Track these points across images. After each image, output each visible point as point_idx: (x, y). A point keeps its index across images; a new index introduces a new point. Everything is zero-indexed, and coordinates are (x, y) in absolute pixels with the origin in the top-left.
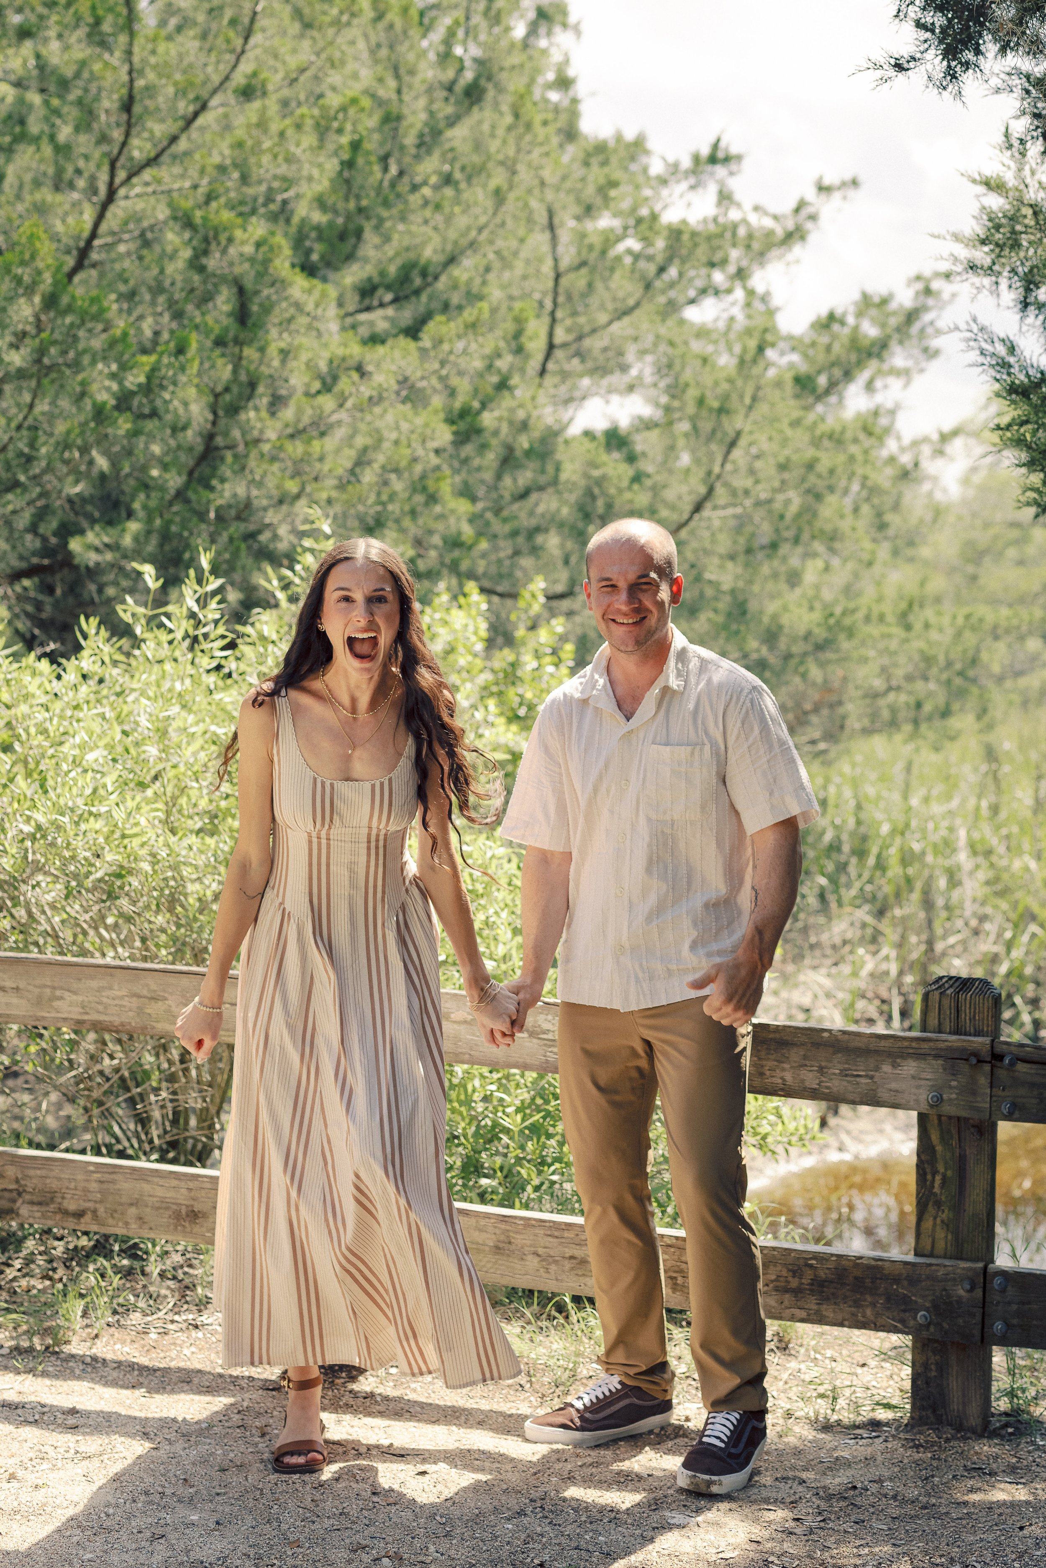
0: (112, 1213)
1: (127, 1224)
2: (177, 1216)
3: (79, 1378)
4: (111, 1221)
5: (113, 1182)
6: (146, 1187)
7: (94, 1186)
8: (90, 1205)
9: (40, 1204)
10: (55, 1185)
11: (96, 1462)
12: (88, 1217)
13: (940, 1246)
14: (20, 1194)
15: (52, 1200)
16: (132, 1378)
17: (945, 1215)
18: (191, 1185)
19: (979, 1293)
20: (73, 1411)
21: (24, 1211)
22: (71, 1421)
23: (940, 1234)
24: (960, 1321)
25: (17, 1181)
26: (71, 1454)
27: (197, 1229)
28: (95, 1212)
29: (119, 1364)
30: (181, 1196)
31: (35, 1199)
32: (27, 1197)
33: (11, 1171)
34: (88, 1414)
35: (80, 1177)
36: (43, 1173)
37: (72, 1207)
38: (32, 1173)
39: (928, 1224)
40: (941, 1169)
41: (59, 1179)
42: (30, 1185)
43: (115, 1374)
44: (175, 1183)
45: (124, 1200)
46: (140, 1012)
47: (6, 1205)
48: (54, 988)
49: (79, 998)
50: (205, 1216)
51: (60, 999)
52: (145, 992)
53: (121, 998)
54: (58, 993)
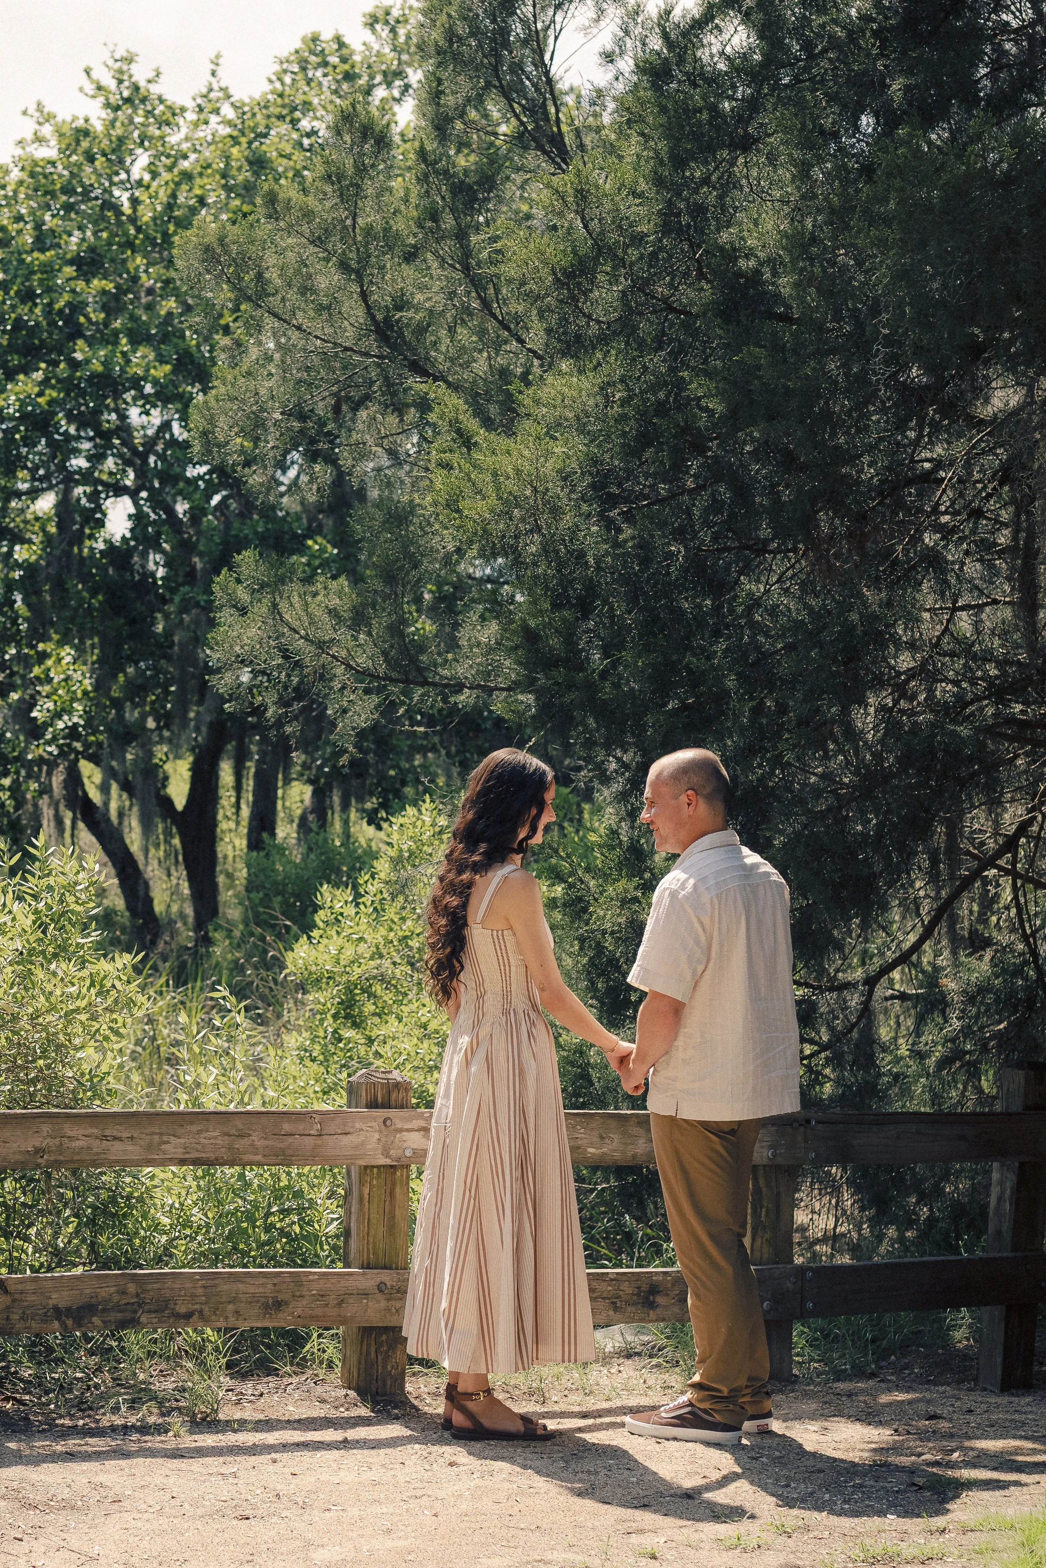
0: (214, 1311)
1: (226, 1318)
2: (266, 1307)
4: (214, 1318)
5: (215, 1286)
6: (240, 1286)
7: (200, 1291)
8: (197, 1307)
9: (155, 1311)
10: (168, 1294)
12: (195, 1317)
13: (766, 1256)
14: (140, 1305)
17: (768, 1236)
18: (275, 1281)
19: (799, 1284)
21: (144, 1319)
23: (765, 1249)
24: (789, 1305)
25: (137, 1295)
27: (281, 1315)
28: (201, 1312)
30: (269, 1290)
31: (152, 1307)
32: (145, 1307)
33: (132, 1288)
36: (157, 1286)
37: (182, 1309)
38: (150, 1287)
39: (759, 1242)
40: (765, 1203)
41: (171, 1290)
42: (147, 1297)
44: (262, 1280)
45: (224, 1299)
46: (230, 1148)
47: (128, 1315)
48: (161, 1134)
49: (182, 1141)
50: (287, 1303)
51: (168, 1142)
52: (234, 1132)
53: (216, 1138)
54: (165, 1138)
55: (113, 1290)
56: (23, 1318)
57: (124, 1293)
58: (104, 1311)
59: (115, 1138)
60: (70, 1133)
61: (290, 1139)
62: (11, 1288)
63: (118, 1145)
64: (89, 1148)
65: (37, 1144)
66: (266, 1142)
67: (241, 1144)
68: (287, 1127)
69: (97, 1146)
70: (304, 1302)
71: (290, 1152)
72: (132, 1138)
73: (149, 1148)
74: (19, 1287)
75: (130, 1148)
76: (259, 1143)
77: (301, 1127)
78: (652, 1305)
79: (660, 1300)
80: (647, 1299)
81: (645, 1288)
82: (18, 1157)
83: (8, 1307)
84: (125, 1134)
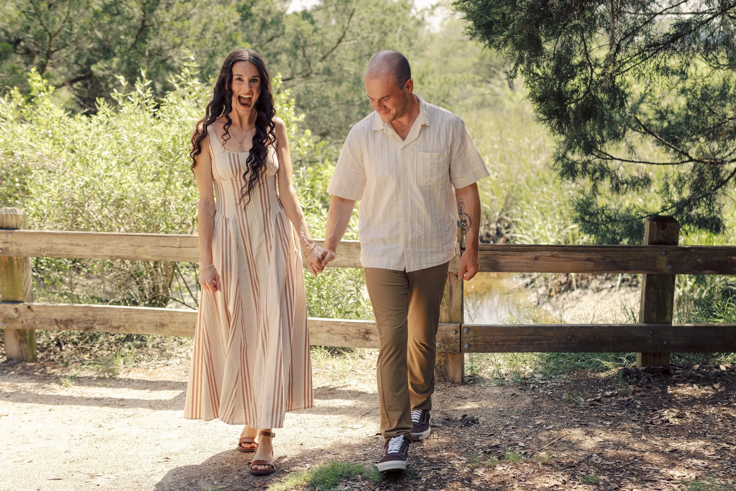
0: (131, 326)
1: (137, 330)
2: (156, 326)
3: (124, 387)
4: (131, 329)
5: (131, 315)
6: (143, 316)
7: (123, 317)
8: (122, 324)
9: (103, 324)
10: (108, 317)
11: (132, 418)
12: (122, 328)
13: (444, 318)
14: (94, 321)
15: (107, 323)
16: (144, 385)
17: (445, 307)
18: (160, 314)
19: (458, 334)
20: (122, 400)
21: (97, 327)
22: (122, 403)
24: (452, 345)
25: (93, 317)
26: (122, 416)
27: (164, 330)
28: (124, 326)
29: (139, 381)
30: (157, 319)
31: (101, 323)
32: (97, 322)
33: (90, 313)
34: (128, 400)
35: (117, 314)
36: (103, 313)
37: (115, 325)
38: (99, 313)
41: (109, 315)
42: (98, 318)
43: (137, 385)
44: (153, 314)
45: (135, 321)
46: (134, 251)
47: (89, 325)
48: (100, 244)
49: (110, 248)
50: (167, 325)
51: (103, 248)
52: (136, 244)
53: (127, 247)
54: (102, 246)
55: (81, 313)
56: (41, 323)
57: (86, 315)
58: (78, 322)
59: (77, 245)
60: (56, 242)
61: (165, 249)
62: (34, 309)
63: (78, 248)
64: (65, 249)
65: (41, 246)
66: (152, 250)
67: (140, 250)
68: (162, 243)
69: (69, 248)
70: (176, 325)
71: (164, 255)
72: (85, 245)
73: (94, 249)
74: (38, 309)
75: (85, 250)
76: (149, 250)
77: (169, 243)
78: (367, 339)
79: (371, 337)
80: (364, 336)
81: (363, 330)
82: (33, 252)
83: (34, 318)
84: (82, 243)
